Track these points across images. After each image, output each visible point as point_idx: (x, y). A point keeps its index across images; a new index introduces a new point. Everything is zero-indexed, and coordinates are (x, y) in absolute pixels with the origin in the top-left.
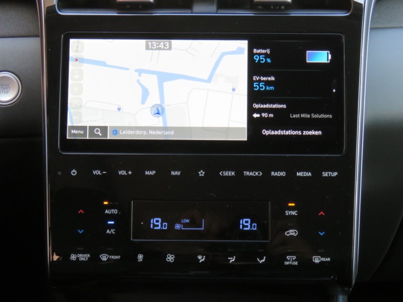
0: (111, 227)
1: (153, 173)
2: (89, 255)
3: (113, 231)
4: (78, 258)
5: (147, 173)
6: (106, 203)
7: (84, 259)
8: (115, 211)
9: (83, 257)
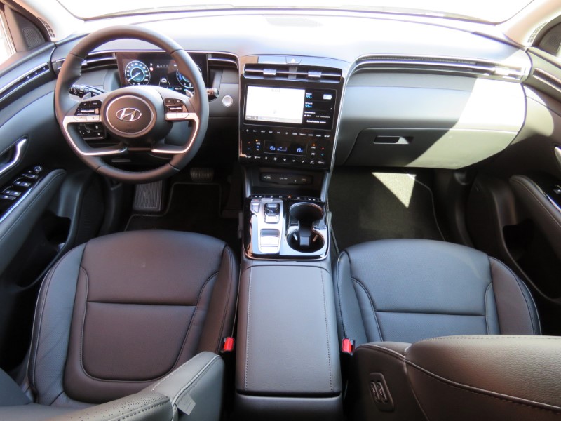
0: (258, 148)
1: (272, 132)
2: (251, 156)
5: (270, 132)
6: (257, 141)
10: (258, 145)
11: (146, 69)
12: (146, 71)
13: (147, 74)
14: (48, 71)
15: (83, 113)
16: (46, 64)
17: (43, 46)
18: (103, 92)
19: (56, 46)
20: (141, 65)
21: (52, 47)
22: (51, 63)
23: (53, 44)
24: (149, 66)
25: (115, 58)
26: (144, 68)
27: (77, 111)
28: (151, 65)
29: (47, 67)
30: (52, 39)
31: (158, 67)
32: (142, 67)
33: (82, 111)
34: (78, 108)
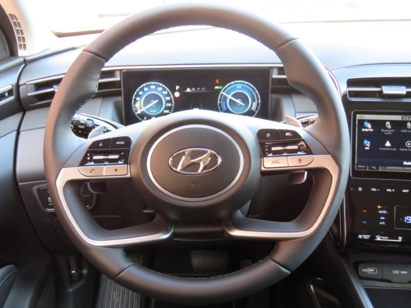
0: (382, 221)
1: (407, 191)
2: (369, 236)
3: (383, 223)
4: (363, 237)
5: (404, 191)
6: (379, 207)
7: (366, 238)
8: (385, 212)
9: (366, 237)
10: (383, 215)
11: (168, 95)
12: (168, 98)
13: (170, 101)
14: (12, 98)
15: (97, 161)
16: (10, 87)
17: (8, 62)
18: (116, 128)
19: (26, 62)
20: (160, 89)
21: (20, 64)
22: (18, 86)
23: (22, 59)
24: (173, 91)
25: (118, 79)
26: (165, 93)
27: (86, 156)
28: (177, 87)
29: (10, 92)
30: (21, 53)
31: (188, 90)
32: (161, 92)
33: (95, 157)
34: (88, 152)
